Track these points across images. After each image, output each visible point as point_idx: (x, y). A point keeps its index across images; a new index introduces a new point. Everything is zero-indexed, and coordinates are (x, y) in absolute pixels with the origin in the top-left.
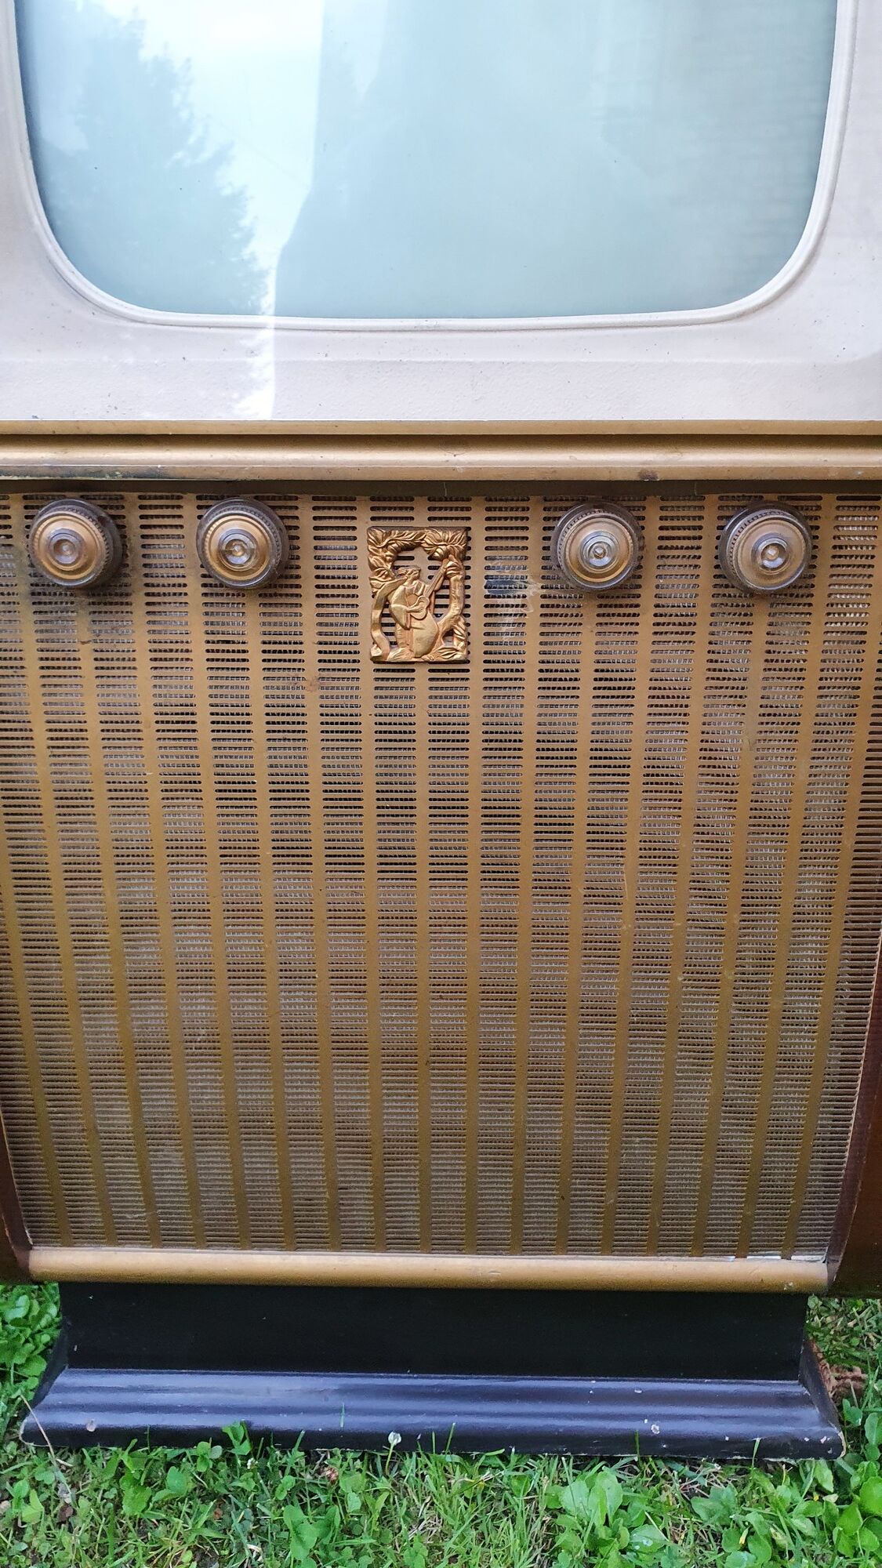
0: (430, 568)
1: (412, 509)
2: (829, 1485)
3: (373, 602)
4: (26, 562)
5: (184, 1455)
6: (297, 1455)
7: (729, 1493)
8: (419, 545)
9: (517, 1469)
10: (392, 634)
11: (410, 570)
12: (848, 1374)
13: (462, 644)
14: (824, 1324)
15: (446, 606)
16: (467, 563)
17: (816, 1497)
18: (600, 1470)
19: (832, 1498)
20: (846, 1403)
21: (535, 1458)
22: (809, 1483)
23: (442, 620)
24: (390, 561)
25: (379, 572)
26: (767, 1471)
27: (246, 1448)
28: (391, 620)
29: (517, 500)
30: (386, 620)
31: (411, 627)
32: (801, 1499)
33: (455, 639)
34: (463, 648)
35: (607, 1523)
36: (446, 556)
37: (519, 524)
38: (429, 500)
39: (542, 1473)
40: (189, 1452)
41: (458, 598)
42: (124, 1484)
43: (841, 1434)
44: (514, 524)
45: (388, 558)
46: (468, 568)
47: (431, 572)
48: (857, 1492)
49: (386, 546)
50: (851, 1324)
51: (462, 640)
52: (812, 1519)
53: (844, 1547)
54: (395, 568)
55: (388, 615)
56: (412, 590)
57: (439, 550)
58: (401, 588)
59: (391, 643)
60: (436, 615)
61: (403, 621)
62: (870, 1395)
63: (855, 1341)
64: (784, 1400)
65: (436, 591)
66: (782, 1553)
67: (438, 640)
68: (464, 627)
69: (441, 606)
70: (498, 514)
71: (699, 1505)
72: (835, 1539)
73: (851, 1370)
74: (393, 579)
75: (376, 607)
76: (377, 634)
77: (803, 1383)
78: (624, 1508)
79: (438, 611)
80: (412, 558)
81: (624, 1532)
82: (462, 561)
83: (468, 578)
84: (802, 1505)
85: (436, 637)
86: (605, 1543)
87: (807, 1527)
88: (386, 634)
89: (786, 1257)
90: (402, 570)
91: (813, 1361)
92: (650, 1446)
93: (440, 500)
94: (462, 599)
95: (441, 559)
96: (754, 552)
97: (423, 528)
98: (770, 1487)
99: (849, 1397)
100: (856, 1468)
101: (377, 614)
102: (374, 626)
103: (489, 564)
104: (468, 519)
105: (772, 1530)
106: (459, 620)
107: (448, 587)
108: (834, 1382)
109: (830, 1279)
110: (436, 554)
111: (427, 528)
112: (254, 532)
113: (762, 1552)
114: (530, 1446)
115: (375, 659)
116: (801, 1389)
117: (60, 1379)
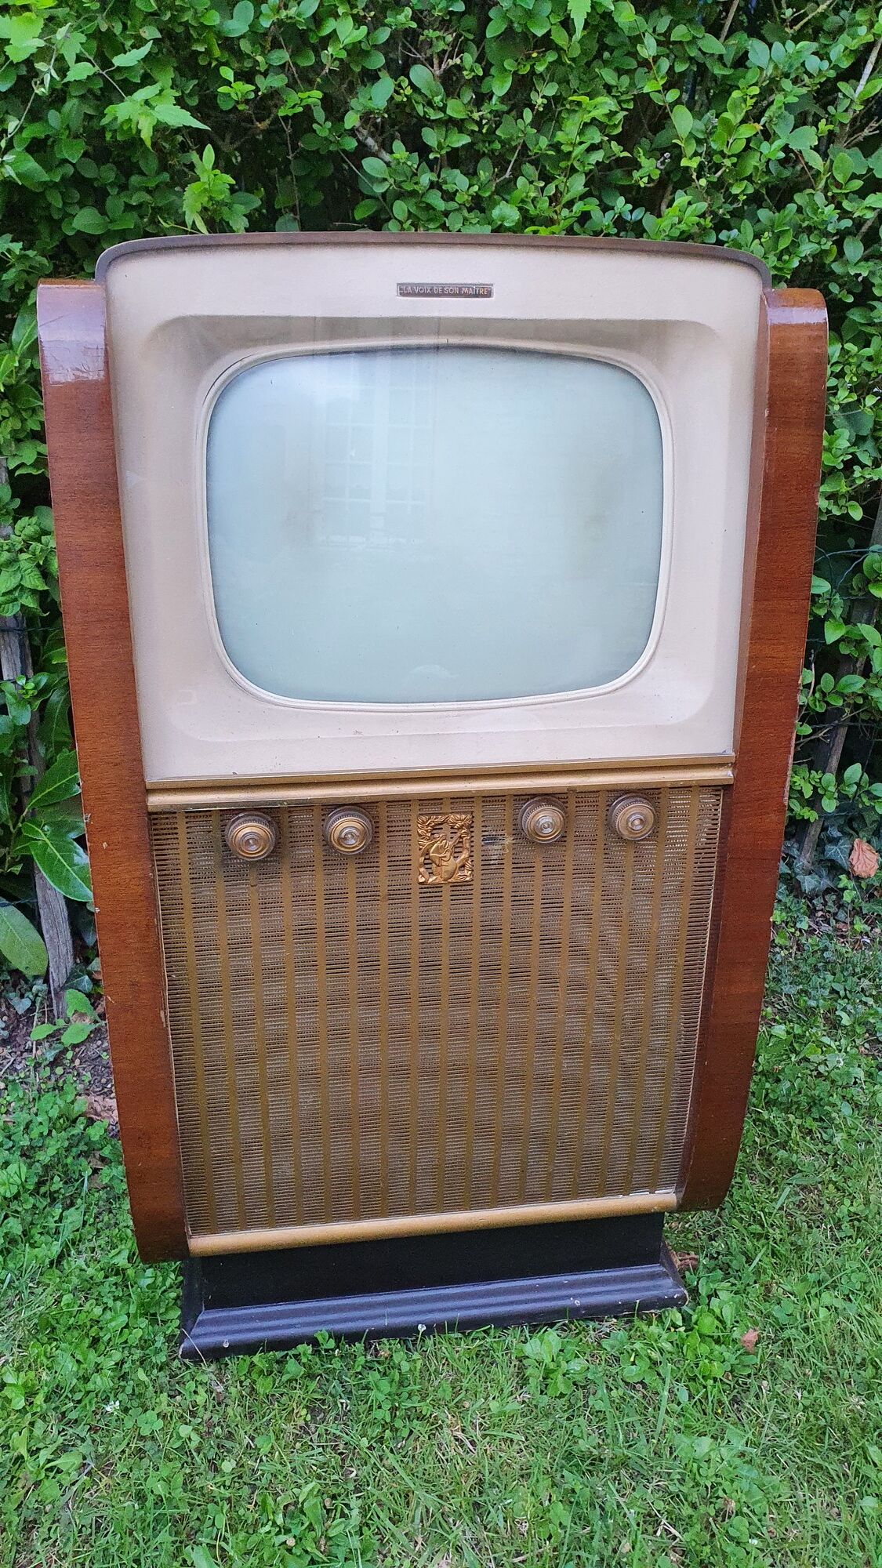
0: (452, 833)
2: (679, 1322)
3: (420, 853)
4: (221, 844)
5: (287, 1354)
6: (359, 1346)
7: (622, 1334)
8: (446, 822)
9: (495, 1338)
10: (431, 869)
11: (441, 836)
12: (687, 1256)
13: (469, 872)
14: (670, 1228)
15: (461, 852)
16: (472, 830)
17: (673, 1330)
18: (546, 1330)
19: (682, 1329)
20: (687, 1273)
21: (506, 1328)
22: (668, 1324)
23: (458, 860)
24: (430, 832)
25: (424, 838)
26: (642, 1319)
27: (332, 1344)
28: (430, 861)
30: (427, 861)
31: (441, 865)
32: (664, 1332)
33: (466, 870)
34: (470, 874)
35: (553, 1360)
36: (461, 827)
39: (512, 1337)
40: (291, 1353)
41: (467, 848)
42: (254, 1376)
43: (686, 1292)
45: (429, 830)
46: (473, 832)
47: (453, 835)
48: (696, 1323)
49: (428, 824)
50: (687, 1226)
51: (469, 869)
52: (672, 1342)
53: (690, 1355)
54: (432, 835)
55: (428, 859)
56: (442, 846)
57: (457, 825)
58: (436, 845)
59: (430, 873)
60: (455, 858)
61: (437, 862)
62: (701, 1267)
63: (690, 1236)
64: (652, 1276)
65: (455, 846)
66: (655, 1363)
67: (456, 871)
68: (470, 863)
69: (458, 853)
70: (488, 803)
71: (605, 1343)
72: (684, 1351)
73: (689, 1254)
74: (431, 840)
75: (422, 855)
76: (422, 870)
77: (662, 1264)
78: (562, 1351)
79: (456, 855)
80: (442, 829)
81: (564, 1364)
82: (469, 829)
83: (472, 837)
84: (665, 1336)
85: (455, 869)
86: (554, 1371)
87: (668, 1346)
88: (428, 869)
89: (652, 1192)
90: (436, 836)
91: (667, 1253)
92: (575, 1314)
94: (469, 848)
95: (458, 829)
96: (627, 821)
97: (448, 814)
98: (645, 1328)
99: (689, 1270)
100: (694, 1311)
101: (422, 859)
102: (420, 866)
103: (484, 829)
105: (649, 1351)
106: (468, 859)
107: (462, 843)
108: (679, 1263)
109: (678, 1202)
110: (455, 827)
111: (451, 813)
112: (359, 826)
113: (644, 1364)
114: (503, 1322)
115: (421, 883)
116: (662, 1268)
117: (200, 1318)
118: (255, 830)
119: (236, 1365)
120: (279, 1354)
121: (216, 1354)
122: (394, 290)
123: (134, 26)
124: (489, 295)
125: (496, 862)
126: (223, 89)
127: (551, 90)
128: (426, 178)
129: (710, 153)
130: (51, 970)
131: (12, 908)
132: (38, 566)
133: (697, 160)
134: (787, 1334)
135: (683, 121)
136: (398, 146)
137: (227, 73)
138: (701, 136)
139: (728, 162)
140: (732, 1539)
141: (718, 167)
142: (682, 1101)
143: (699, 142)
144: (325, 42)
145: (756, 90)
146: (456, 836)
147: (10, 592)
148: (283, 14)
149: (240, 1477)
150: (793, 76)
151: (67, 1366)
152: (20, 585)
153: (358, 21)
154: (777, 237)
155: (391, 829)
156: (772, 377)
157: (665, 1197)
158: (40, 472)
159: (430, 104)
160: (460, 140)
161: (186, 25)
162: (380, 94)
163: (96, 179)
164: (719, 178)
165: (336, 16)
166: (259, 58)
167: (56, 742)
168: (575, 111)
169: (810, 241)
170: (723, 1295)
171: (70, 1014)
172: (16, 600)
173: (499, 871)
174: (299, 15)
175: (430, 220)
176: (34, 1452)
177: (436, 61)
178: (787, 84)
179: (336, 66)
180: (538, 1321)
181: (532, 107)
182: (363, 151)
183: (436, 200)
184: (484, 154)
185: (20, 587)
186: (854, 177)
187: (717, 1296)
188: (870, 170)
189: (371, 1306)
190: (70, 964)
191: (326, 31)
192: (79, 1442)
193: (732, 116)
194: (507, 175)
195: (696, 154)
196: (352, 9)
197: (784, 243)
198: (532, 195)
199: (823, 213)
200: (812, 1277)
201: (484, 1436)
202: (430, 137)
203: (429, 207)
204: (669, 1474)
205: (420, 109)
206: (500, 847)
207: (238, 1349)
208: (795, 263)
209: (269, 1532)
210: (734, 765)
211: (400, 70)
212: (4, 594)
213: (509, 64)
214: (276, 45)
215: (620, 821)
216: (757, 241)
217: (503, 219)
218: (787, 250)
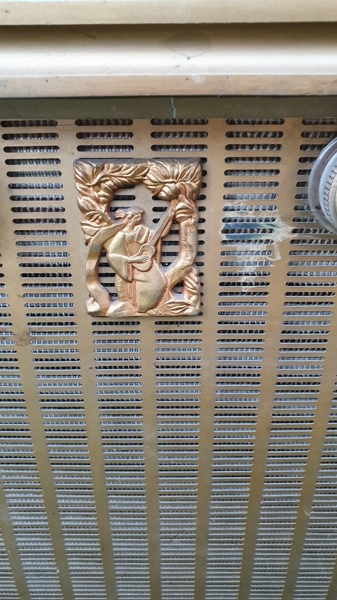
0: (155, 209)
1: (131, 135)
3: (86, 250)
8: (141, 182)
10: (112, 285)
11: (130, 213)
13: (194, 298)
15: (175, 254)
16: (202, 204)
23: (170, 270)
24: (104, 202)
25: (91, 217)
28: (109, 270)
29: (268, 123)
30: (104, 270)
31: (133, 279)
33: (186, 292)
34: (195, 302)
36: (175, 196)
37: (269, 153)
38: (153, 122)
41: (190, 246)
44: (262, 153)
45: (102, 199)
46: (202, 209)
47: (157, 215)
49: (99, 184)
51: (194, 294)
54: (111, 210)
55: (107, 265)
56: (133, 237)
57: (166, 189)
58: (120, 235)
59: (111, 295)
60: (163, 264)
61: (124, 273)
65: (162, 238)
67: (166, 293)
68: (196, 279)
69: (169, 254)
70: (241, 141)
74: (109, 223)
75: (90, 256)
76: (94, 286)
79: (166, 259)
80: (132, 198)
82: (195, 201)
83: (202, 221)
85: (164, 291)
88: (105, 285)
90: (120, 213)
93: (167, 122)
94: (194, 247)
95: (168, 199)
97: (144, 160)
101: (92, 264)
102: (89, 278)
103: (229, 204)
104: (203, 147)
106: (191, 271)
107: (177, 232)
110: (163, 194)
111: (151, 160)
115: (93, 314)
125: (251, 279)
146: (163, 217)
155: (17, 192)
173: (255, 298)
206: (262, 247)
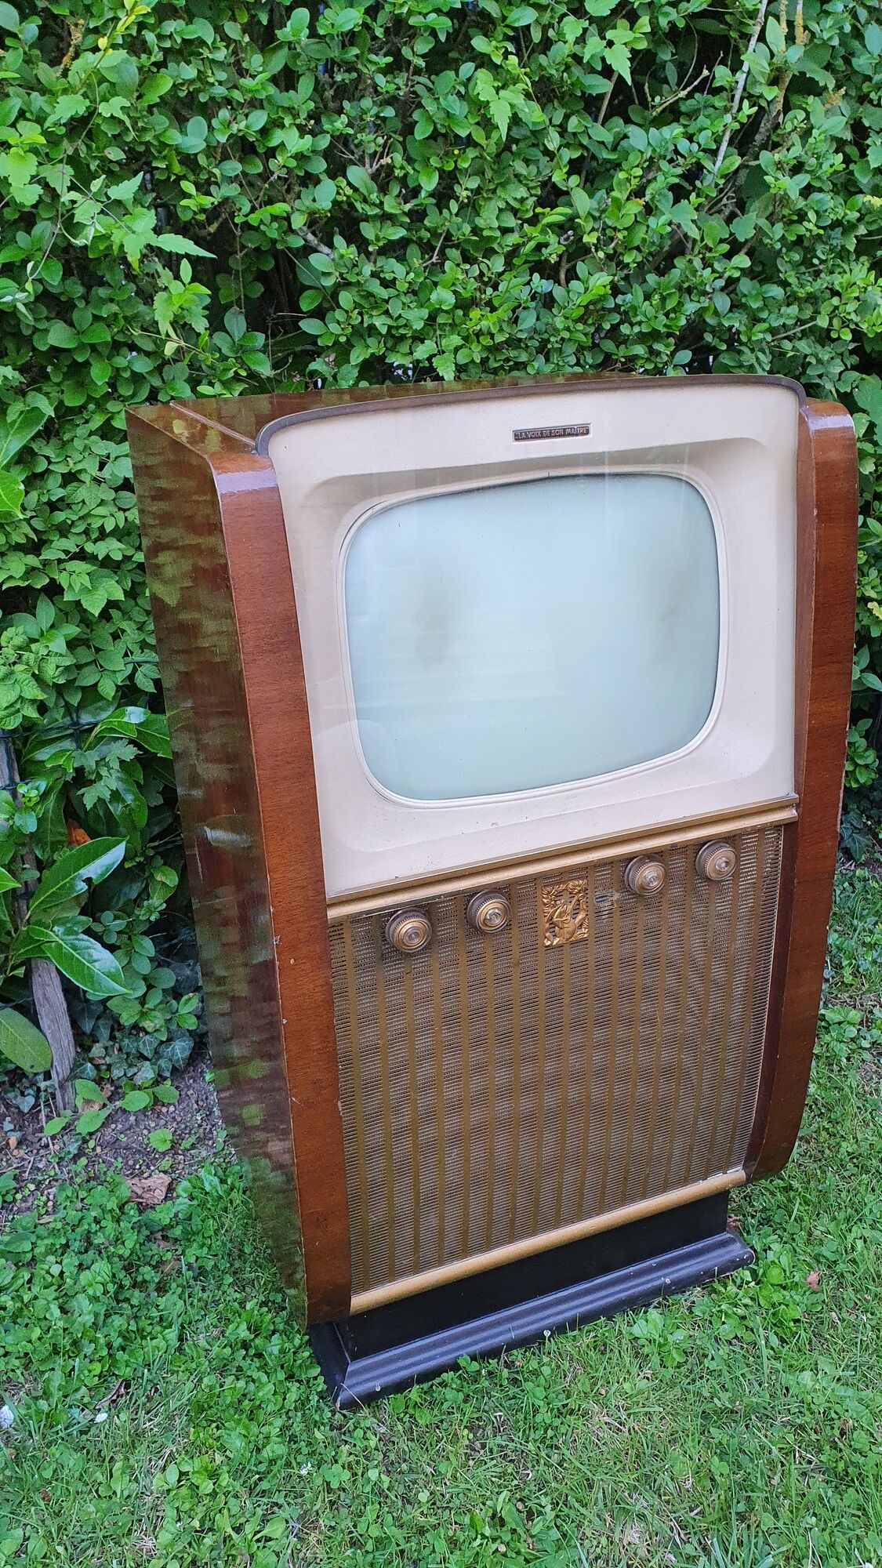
2: (749, 1279)
3: (545, 920)
4: (381, 941)
5: (433, 1384)
7: (707, 1300)
8: (565, 889)
9: (605, 1327)
10: (554, 932)
11: (562, 901)
13: (587, 930)
15: (578, 913)
17: (746, 1286)
18: (646, 1311)
19: (753, 1284)
21: (613, 1317)
22: (739, 1282)
23: (577, 921)
25: (548, 906)
26: (720, 1282)
27: (475, 1366)
28: (554, 926)
30: (552, 926)
32: (738, 1291)
33: (583, 928)
35: (661, 1336)
36: (579, 892)
39: (621, 1323)
40: (436, 1382)
41: (584, 909)
42: (411, 1410)
47: (572, 899)
48: (763, 1276)
49: (552, 894)
52: (748, 1297)
54: (555, 902)
55: (552, 924)
60: (574, 918)
61: (560, 926)
64: (723, 1244)
65: (574, 908)
66: (743, 1318)
68: (587, 922)
69: (576, 913)
71: (697, 1311)
72: (761, 1303)
74: (555, 907)
75: (547, 922)
77: (729, 1232)
78: (666, 1325)
79: (575, 916)
80: (562, 896)
81: (670, 1337)
82: (585, 893)
84: (741, 1292)
85: (575, 930)
86: (664, 1345)
89: (725, 1173)
90: (558, 903)
92: (666, 1291)
94: (586, 909)
95: (577, 893)
96: (715, 865)
98: (724, 1290)
100: (758, 1266)
102: (546, 931)
105: (735, 1309)
107: (579, 905)
109: (744, 1176)
110: (574, 892)
112: (499, 905)
113: (734, 1321)
114: (609, 1312)
115: (547, 946)
116: (729, 1235)
117: (349, 1369)
118: (415, 924)
119: (392, 1404)
120: (426, 1386)
121: (371, 1399)
122: (511, 435)
123: (98, 148)
124: (587, 432)
126: (185, 202)
127: (474, 183)
128: (368, 269)
129: (605, 227)
130: (55, 1063)
131: (9, 1011)
132: (34, 675)
133: (595, 235)
134: (838, 1269)
135: (582, 202)
136: (339, 241)
137: (188, 187)
138: (597, 214)
139: (620, 236)
140: (855, 1450)
141: (612, 239)
142: (752, 1086)
143: (595, 218)
144: (271, 153)
145: (639, 172)
147: (12, 705)
148: (235, 128)
149: (434, 1504)
150: (668, 158)
151: (236, 1443)
152: (20, 697)
153: (302, 130)
154: (663, 299)
156: (818, 482)
157: (737, 1173)
158: (26, 583)
159: (365, 200)
160: (397, 233)
161: (148, 144)
162: (325, 195)
163: (62, 293)
164: (614, 249)
165: (282, 126)
166: (216, 171)
167: (52, 843)
168: (491, 199)
169: (691, 300)
170: (776, 1247)
171: (79, 1103)
172: (18, 711)
174: (247, 127)
175: (372, 308)
176: (238, 1529)
177: (367, 161)
178: (664, 165)
179: (283, 173)
180: (637, 1304)
181: (457, 199)
182: (308, 250)
183: (375, 287)
184: (413, 241)
185: (21, 698)
186: (722, 241)
187: (770, 1248)
188: (731, 234)
189: (498, 1323)
190: (73, 1055)
191: (274, 143)
192: (276, 1508)
193: (619, 194)
194: (434, 260)
195: (593, 230)
196: (294, 119)
197: (670, 304)
198: (461, 277)
199: (701, 276)
200: (841, 1216)
201: (629, 1416)
202: (368, 230)
203: (370, 295)
204: (789, 1410)
205: (358, 205)
207: (387, 1391)
208: (683, 322)
209: (481, 1544)
210: (798, 806)
211: (337, 170)
212: (6, 708)
213: (434, 162)
214: (225, 157)
215: (709, 869)
216: (647, 303)
217: (441, 303)
218: (674, 310)
